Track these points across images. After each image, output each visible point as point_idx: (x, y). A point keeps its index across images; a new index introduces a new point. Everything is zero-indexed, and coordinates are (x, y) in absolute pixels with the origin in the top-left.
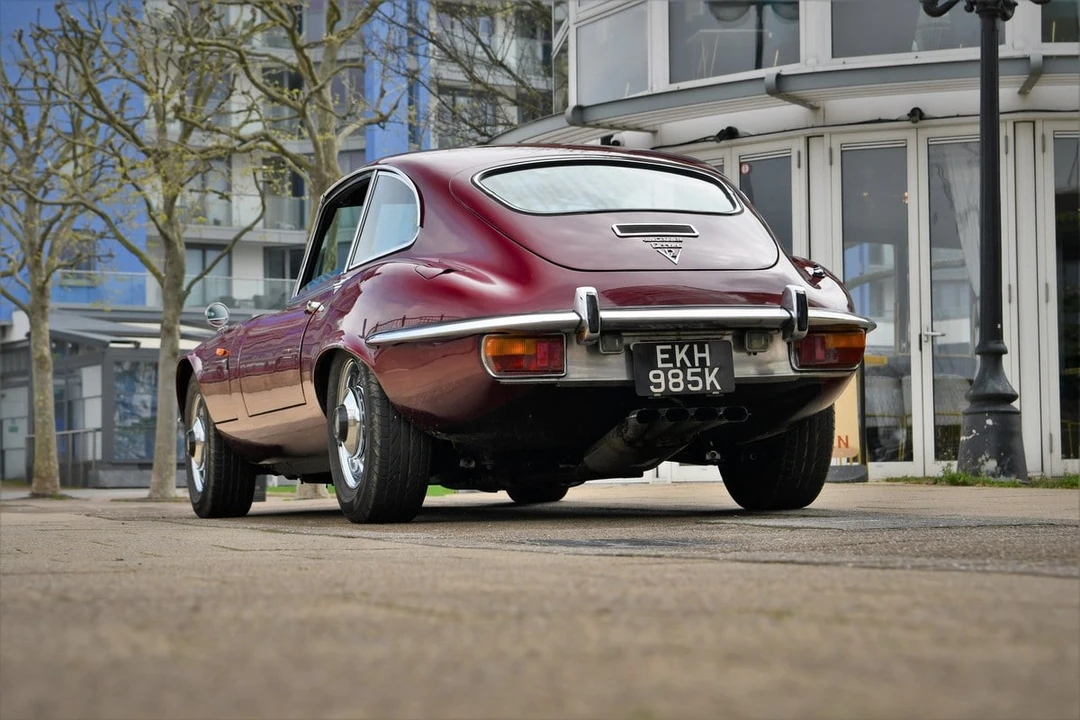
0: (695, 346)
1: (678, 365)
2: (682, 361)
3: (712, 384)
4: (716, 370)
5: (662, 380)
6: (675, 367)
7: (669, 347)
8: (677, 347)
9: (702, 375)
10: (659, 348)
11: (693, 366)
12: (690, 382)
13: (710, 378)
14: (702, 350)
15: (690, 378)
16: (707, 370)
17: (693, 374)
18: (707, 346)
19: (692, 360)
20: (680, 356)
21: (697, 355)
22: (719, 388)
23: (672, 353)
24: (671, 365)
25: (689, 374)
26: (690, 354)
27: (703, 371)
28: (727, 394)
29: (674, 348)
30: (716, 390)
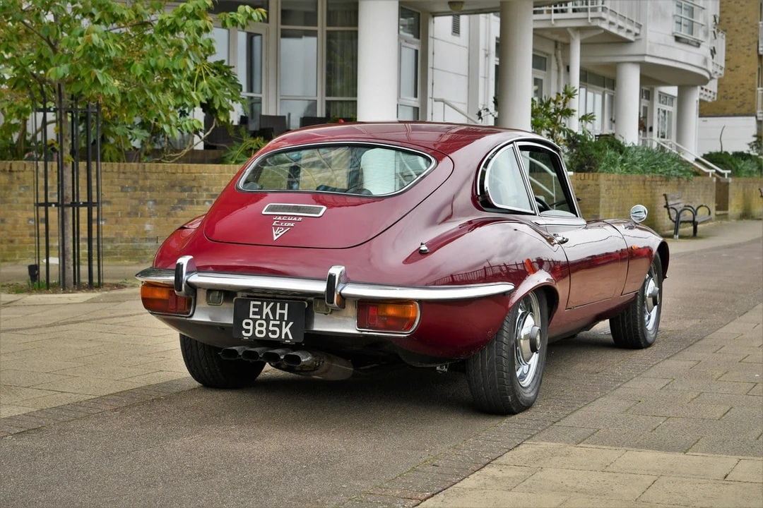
0: (278, 304)
1: (264, 317)
2: (267, 314)
3: (286, 334)
4: (291, 323)
5: (251, 328)
6: (261, 319)
7: (259, 303)
8: (265, 303)
9: (280, 327)
10: (252, 303)
11: (275, 319)
12: (270, 331)
13: (286, 330)
14: (282, 308)
15: (271, 328)
16: (284, 323)
17: (274, 325)
19: (274, 315)
20: (266, 310)
21: (278, 311)
22: (291, 337)
23: (261, 308)
24: (259, 317)
25: (271, 325)
26: (273, 310)
27: (281, 324)
28: (296, 343)
29: (262, 304)
30: (289, 339)
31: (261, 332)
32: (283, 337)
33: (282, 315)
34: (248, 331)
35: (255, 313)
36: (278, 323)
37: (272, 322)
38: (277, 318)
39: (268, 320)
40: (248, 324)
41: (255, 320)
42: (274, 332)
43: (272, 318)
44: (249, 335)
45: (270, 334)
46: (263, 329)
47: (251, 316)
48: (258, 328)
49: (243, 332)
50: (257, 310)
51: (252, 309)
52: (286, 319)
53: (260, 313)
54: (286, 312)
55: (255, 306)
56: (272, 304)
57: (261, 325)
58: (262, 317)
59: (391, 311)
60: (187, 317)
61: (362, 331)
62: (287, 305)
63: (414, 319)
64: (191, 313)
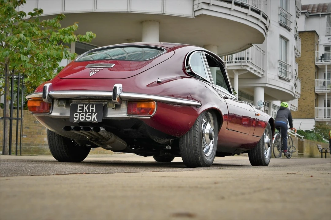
0: (91, 105)
1: (84, 111)
2: (86, 110)
3: (94, 118)
4: (97, 114)
5: (78, 117)
6: (83, 112)
7: (82, 105)
8: (85, 105)
9: (91, 115)
10: (79, 105)
11: (89, 112)
13: (94, 116)
14: (93, 107)
16: (93, 114)
17: (88, 115)
19: (89, 110)
20: (85, 108)
21: (91, 108)
22: (96, 120)
23: (83, 107)
24: (82, 111)
26: (89, 108)
27: (92, 114)
28: (99, 122)
30: (95, 121)
31: (82, 118)
32: (93, 120)
33: (92, 110)
34: (76, 118)
35: (80, 110)
36: (91, 114)
37: (87, 114)
38: (90, 112)
39: (86, 113)
40: (77, 115)
41: (80, 113)
42: (89, 118)
43: (88, 111)
44: (77, 120)
45: (87, 119)
46: (84, 117)
47: (78, 111)
48: (81, 117)
49: (74, 119)
50: (81, 108)
51: (79, 108)
52: (94, 112)
53: (82, 110)
54: (94, 108)
55: (80, 107)
56: (88, 105)
57: (82, 115)
58: (83, 111)
59: (143, 106)
60: (48, 114)
61: (129, 116)
62: (95, 105)
63: (154, 109)
64: (50, 112)
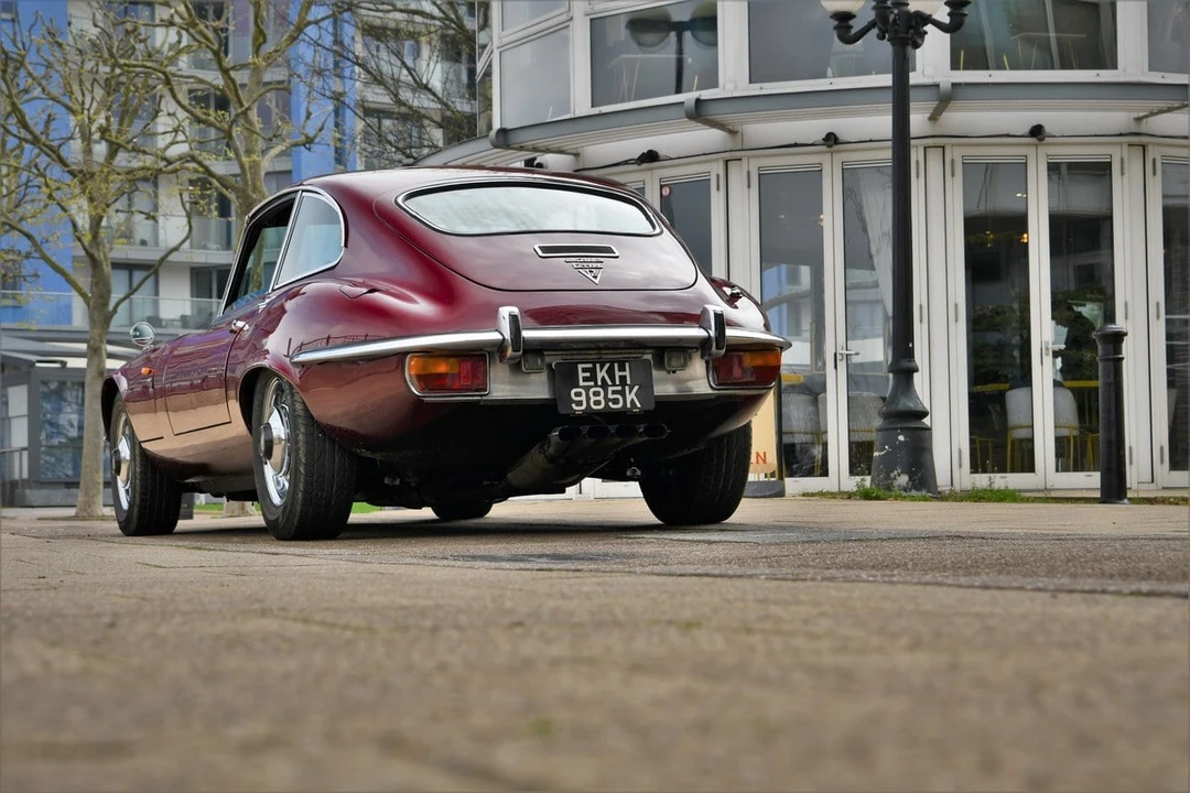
0: (616, 365)
1: (599, 383)
2: (603, 379)
3: (632, 401)
4: (636, 388)
5: (583, 398)
6: (596, 385)
7: (590, 366)
8: (598, 366)
9: (622, 393)
10: (580, 367)
11: (614, 385)
12: (610, 400)
13: (630, 396)
14: (622, 369)
15: (610, 396)
16: (627, 388)
17: (614, 392)
18: (627, 364)
19: (613, 379)
20: (601, 374)
21: (618, 374)
22: (639, 405)
23: (593, 371)
24: (592, 383)
25: (610, 392)
26: (611, 373)
27: (624, 390)
28: (647, 411)
29: (595, 367)
30: (637, 407)
31: (597, 403)
32: (629, 406)
33: (623, 379)
34: (579, 403)
35: (585, 379)
36: (620, 388)
37: (610, 389)
38: (618, 383)
39: (604, 385)
40: (578, 394)
41: (587, 389)
42: (616, 401)
43: (610, 383)
44: (583, 407)
45: (610, 404)
46: (601, 398)
47: (581, 383)
48: (593, 399)
49: (573, 405)
50: (588, 374)
51: (581, 375)
52: (629, 382)
53: (593, 378)
54: (627, 373)
55: (584, 370)
56: (608, 365)
57: (596, 394)
58: (596, 383)
59: (757, 360)
60: (482, 396)
61: (719, 389)
64: (487, 389)
